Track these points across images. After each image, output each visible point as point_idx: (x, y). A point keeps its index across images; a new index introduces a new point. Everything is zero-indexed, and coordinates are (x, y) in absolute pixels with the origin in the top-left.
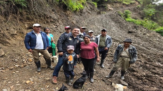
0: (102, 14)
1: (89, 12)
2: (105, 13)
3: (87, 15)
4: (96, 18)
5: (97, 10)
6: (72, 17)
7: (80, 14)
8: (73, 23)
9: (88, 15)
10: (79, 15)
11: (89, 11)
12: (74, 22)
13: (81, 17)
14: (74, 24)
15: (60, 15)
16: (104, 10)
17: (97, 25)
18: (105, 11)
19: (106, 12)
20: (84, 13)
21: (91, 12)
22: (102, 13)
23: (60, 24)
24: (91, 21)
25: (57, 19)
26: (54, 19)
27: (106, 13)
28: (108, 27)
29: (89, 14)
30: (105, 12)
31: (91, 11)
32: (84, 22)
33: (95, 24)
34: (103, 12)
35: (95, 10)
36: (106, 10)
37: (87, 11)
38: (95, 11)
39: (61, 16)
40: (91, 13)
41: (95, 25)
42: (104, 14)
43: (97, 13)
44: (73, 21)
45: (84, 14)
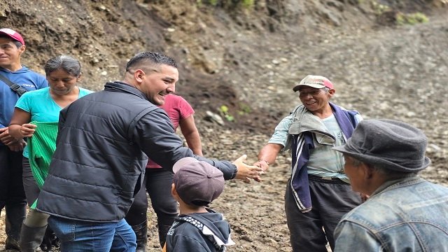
0: (407, 26)
1: (326, 17)
2: (420, 21)
3: (311, 27)
4: (361, 46)
5: (372, 7)
6: (200, 31)
7: (264, 25)
8: (203, 64)
9: (317, 29)
10: (259, 26)
11: (327, 11)
12: (214, 60)
13: (269, 40)
14: (207, 70)
15: (108, 14)
16: (419, 7)
17: (355, 82)
18: (425, 10)
19: (428, 15)
20: (290, 17)
21: (339, 14)
22: (406, 21)
23: (93, 63)
24: (325, 61)
25: (74, 32)
26: (49, 32)
27: (431, 20)
28: (425, 93)
29: (322, 25)
30: (420, 15)
31: (341, 9)
32: (284, 67)
33: (346, 73)
34: (413, 16)
35: (363, 6)
36: (429, 6)
37: (313, 11)
38: (363, 12)
39: (114, 20)
40: (336, 20)
41: (348, 78)
42: (418, 25)
43: (377, 21)
44: (206, 53)
45: (296, 23)
